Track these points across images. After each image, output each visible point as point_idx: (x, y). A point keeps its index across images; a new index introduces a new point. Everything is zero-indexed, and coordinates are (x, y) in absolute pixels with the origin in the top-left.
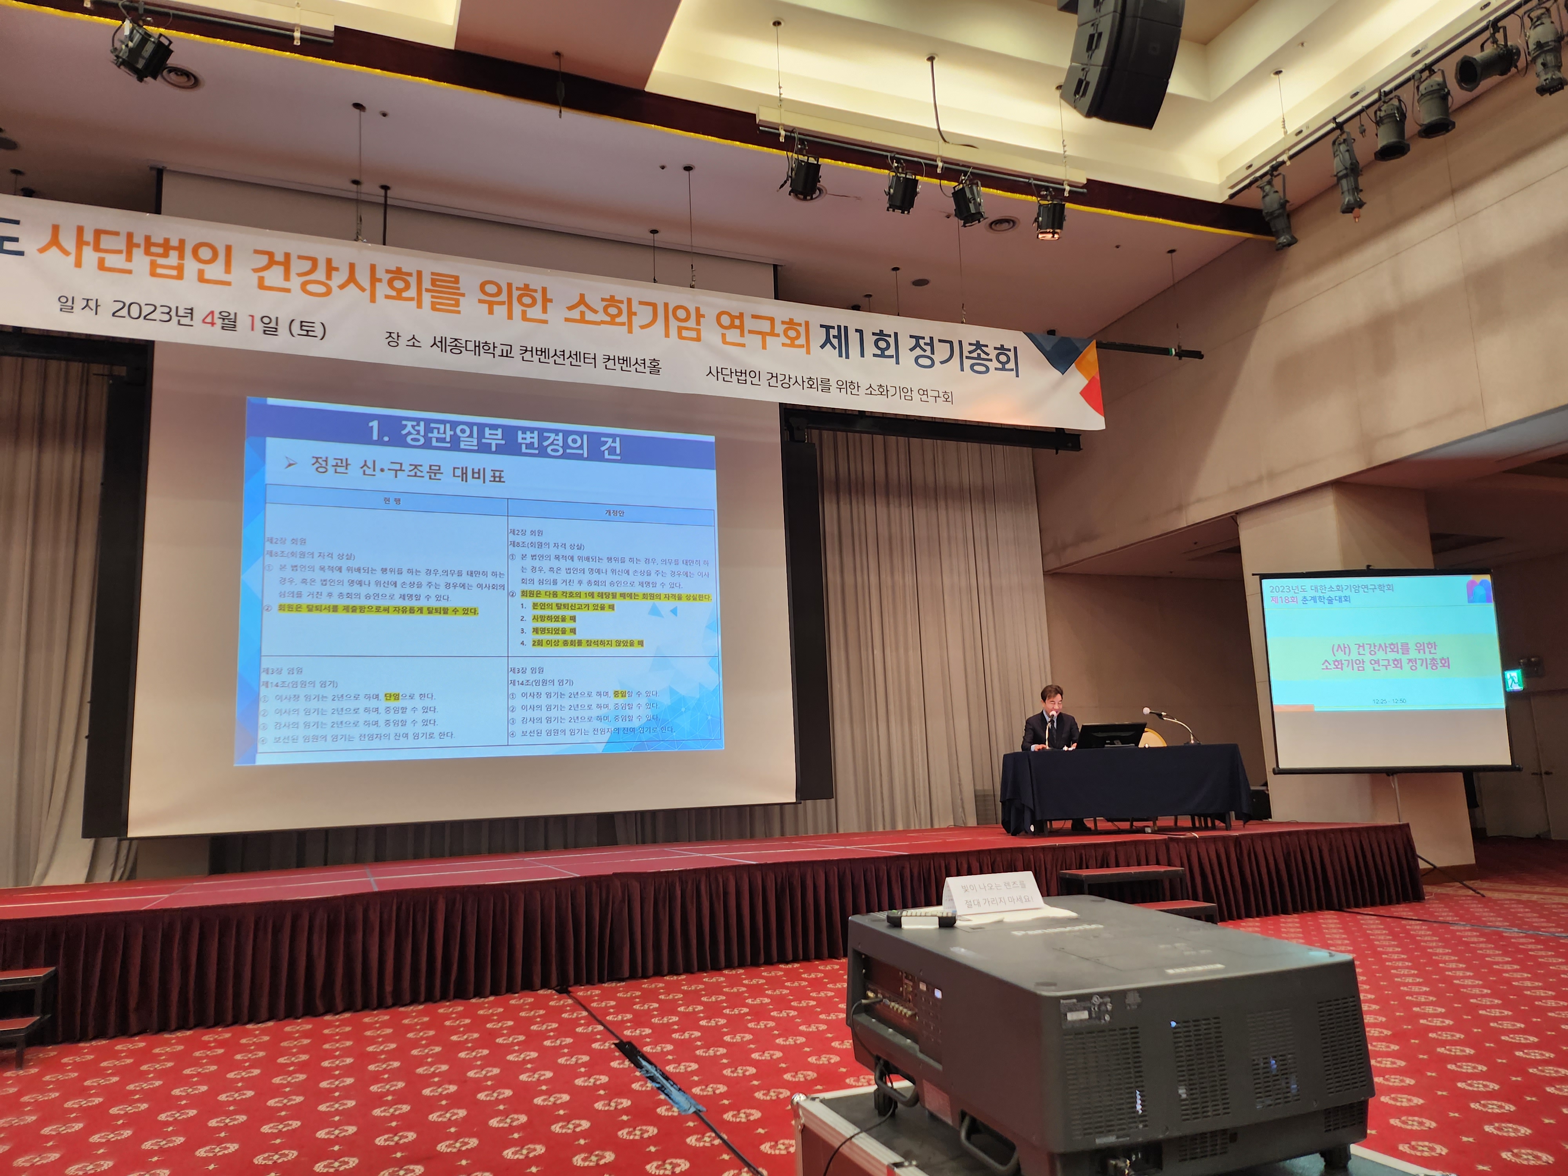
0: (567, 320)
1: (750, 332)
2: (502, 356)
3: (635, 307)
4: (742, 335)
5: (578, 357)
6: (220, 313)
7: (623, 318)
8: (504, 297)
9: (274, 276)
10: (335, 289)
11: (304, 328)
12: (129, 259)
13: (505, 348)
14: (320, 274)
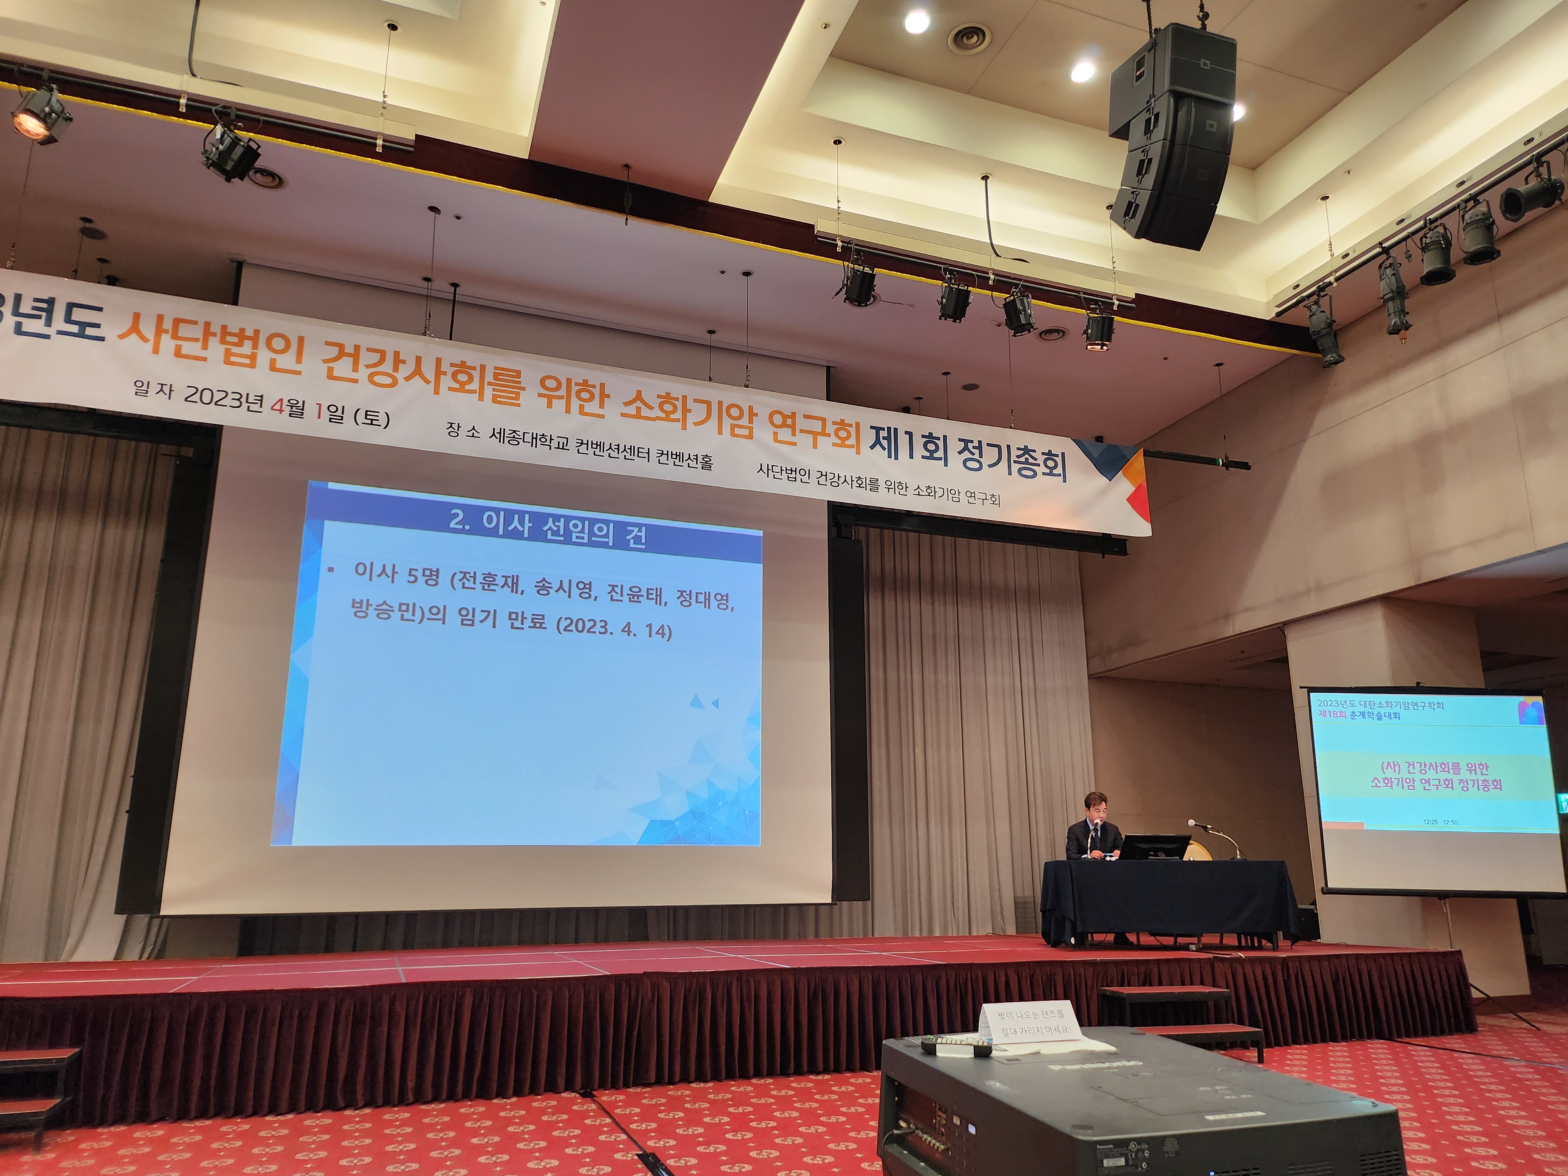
0: (623, 415)
1: (802, 431)
2: (558, 448)
3: (690, 404)
4: (794, 434)
5: (633, 451)
6: (289, 401)
7: (678, 415)
8: (563, 392)
9: (343, 367)
10: (401, 380)
11: (368, 417)
12: (205, 347)
13: (562, 440)
14: (387, 367)
